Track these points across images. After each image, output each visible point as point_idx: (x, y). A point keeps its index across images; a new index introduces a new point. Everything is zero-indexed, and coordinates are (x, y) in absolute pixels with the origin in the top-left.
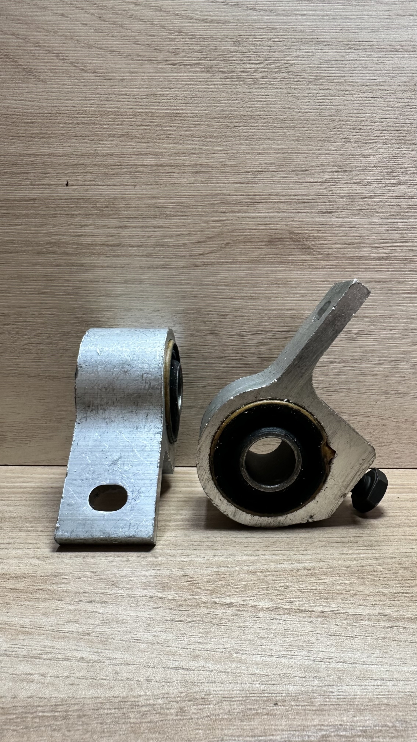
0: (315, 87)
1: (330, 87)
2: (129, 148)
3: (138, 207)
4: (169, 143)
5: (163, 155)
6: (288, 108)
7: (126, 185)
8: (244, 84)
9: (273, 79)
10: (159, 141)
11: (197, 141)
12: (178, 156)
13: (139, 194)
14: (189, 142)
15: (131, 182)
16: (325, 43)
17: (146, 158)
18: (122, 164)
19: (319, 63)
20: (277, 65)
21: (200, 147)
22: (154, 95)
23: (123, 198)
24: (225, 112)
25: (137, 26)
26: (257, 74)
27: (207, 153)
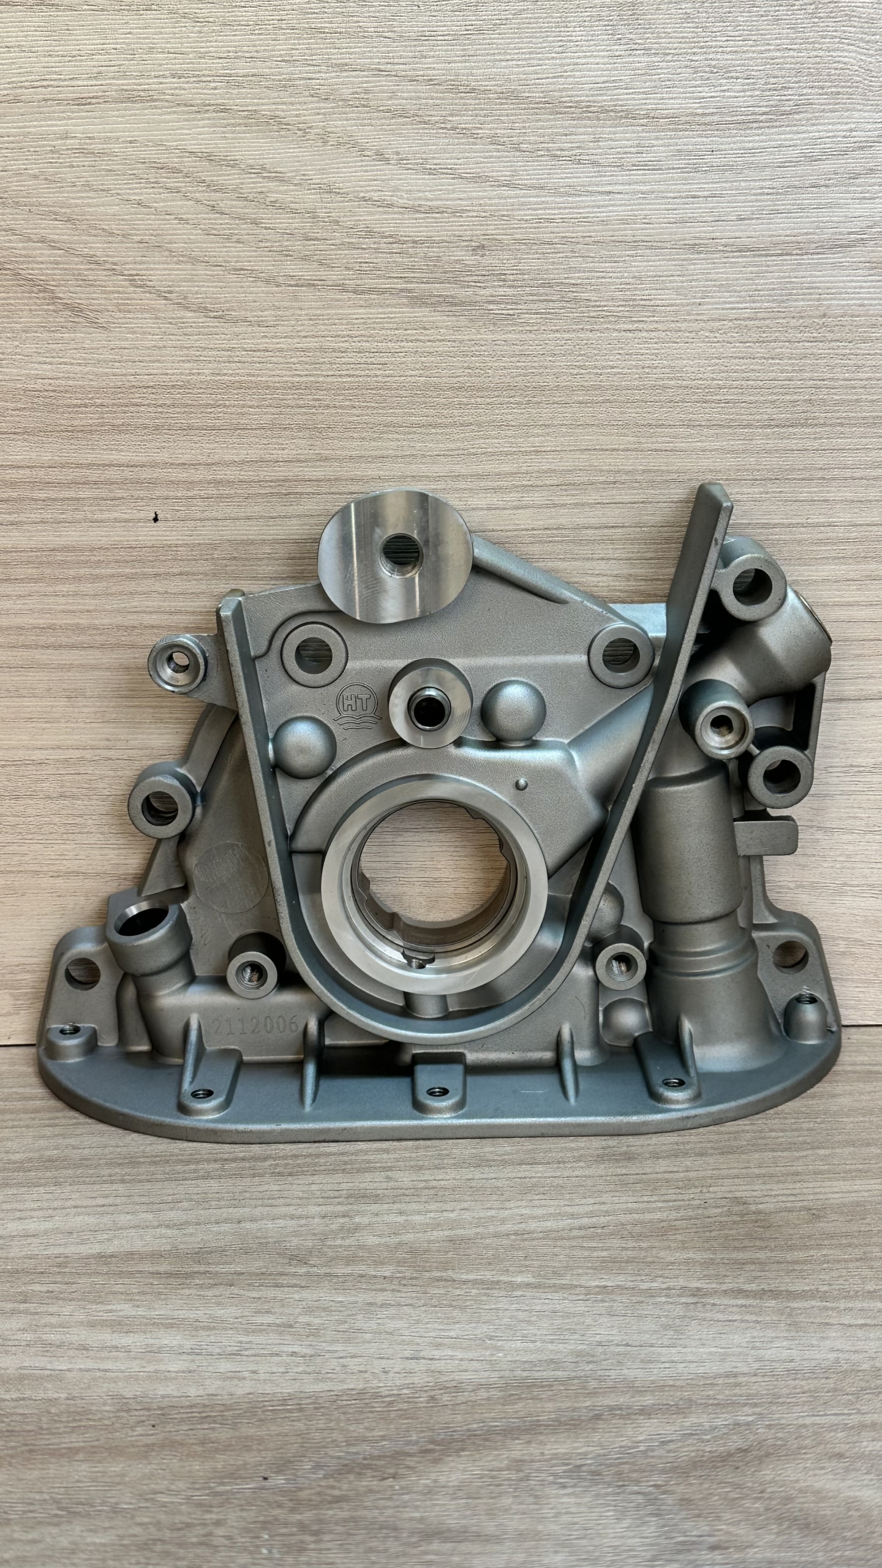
0: (630, 327)
1: (660, 326)
2: (275, 449)
5: (341, 461)
6: (579, 367)
7: (270, 518)
8: (495, 324)
9: (549, 313)
10: (332, 435)
11: (405, 434)
12: (370, 462)
14: (389, 435)
15: (280, 511)
16: (650, 244)
17: (306, 467)
18: (262, 478)
19: (638, 282)
20: (558, 288)
21: (411, 444)
22: (321, 349)
23: (263, 541)
24: (457, 379)
25: (283, 221)
26: (520, 307)
27: (425, 456)
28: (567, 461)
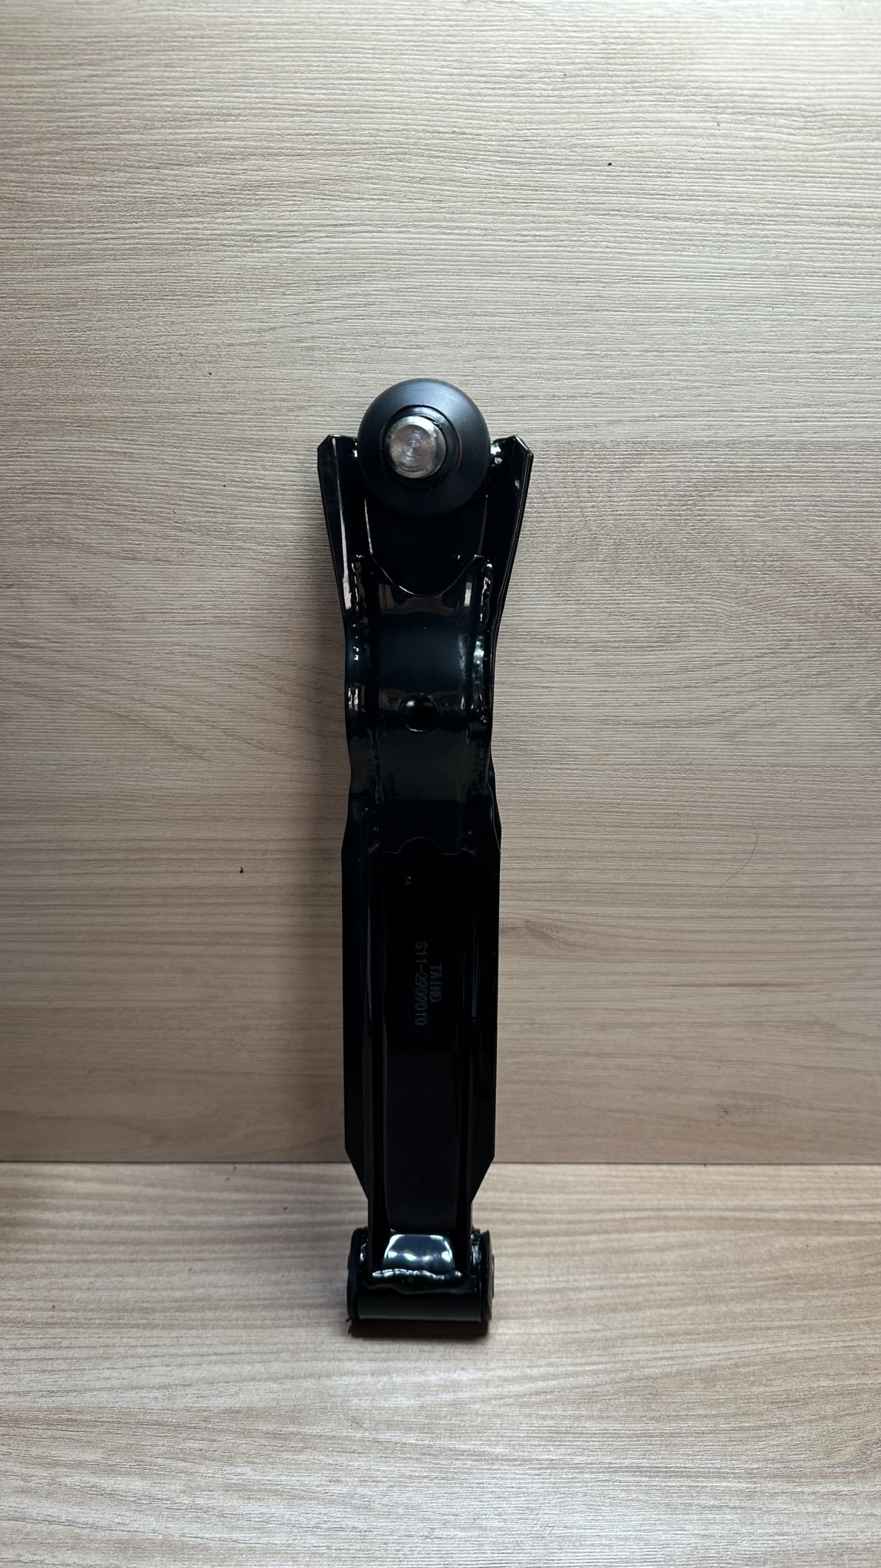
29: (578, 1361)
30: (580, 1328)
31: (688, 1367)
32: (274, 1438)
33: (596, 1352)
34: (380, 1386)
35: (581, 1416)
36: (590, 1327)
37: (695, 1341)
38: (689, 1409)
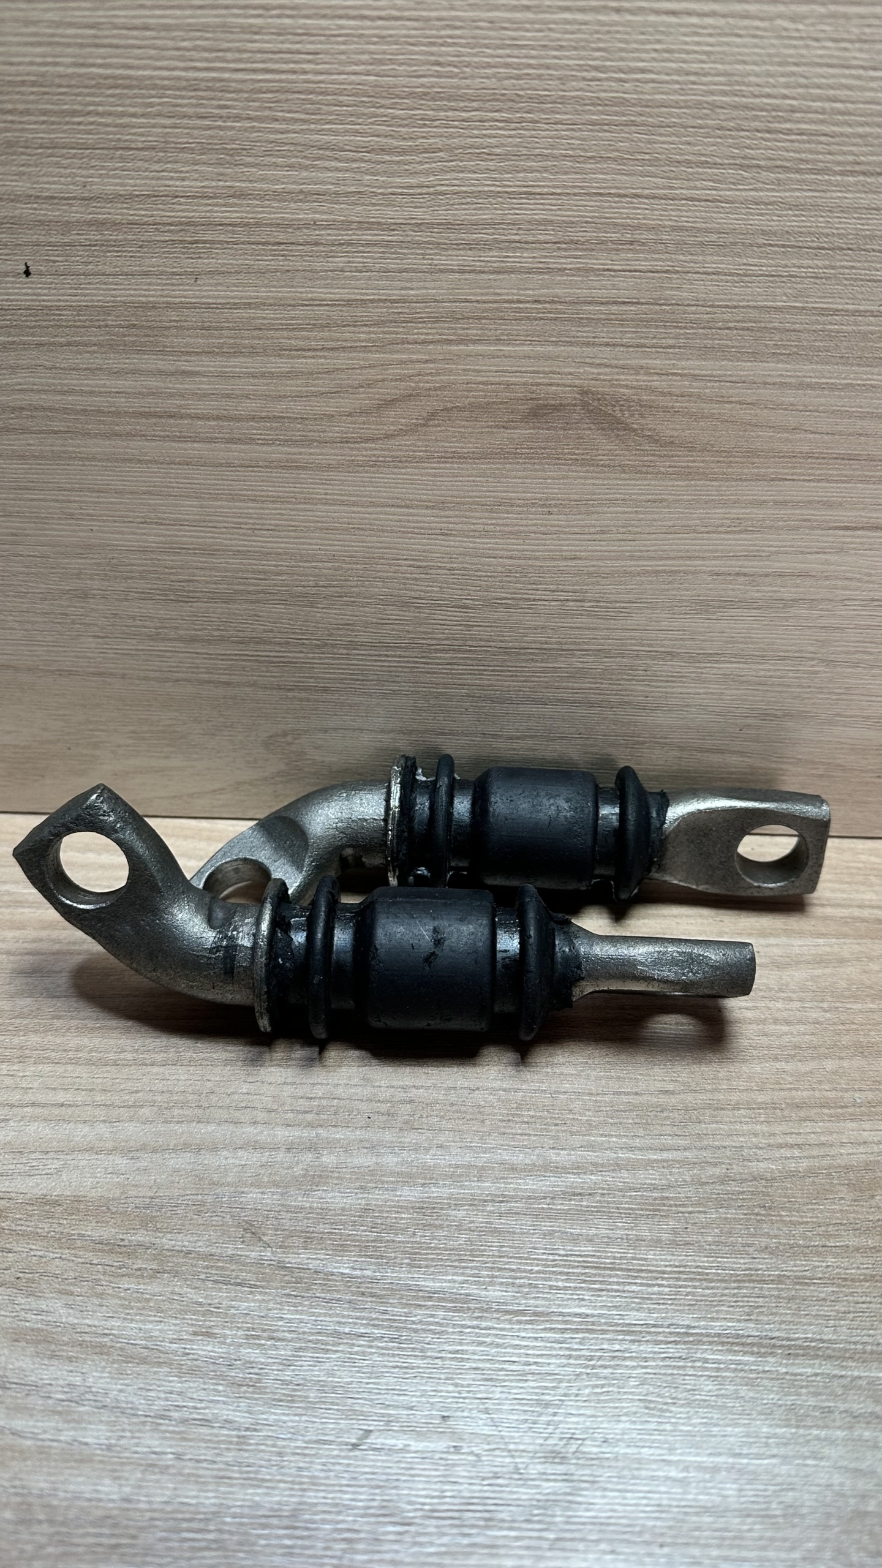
2: (172, 178)
3: (208, 329)
4: (275, 165)
5: (262, 198)
7: (174, 274)
10: (249, 159)
11: (347, 160)
12: (301, 201)
13: (208, 297)
14: (327, 164)
15: (188, 265)
17: (216, 205)
18: (158, 220)
21: (358, 177)
23: (169, 306)
27: (375, 194)
28: (569, 210)
29: (637, 1142)
30: (642, 1086)
31: (826, 1162)
32: (111, 1251)
33: (668, 1130)
34: (298, 1171)
35: (639, 1239)
36: (659, 1085)
37: (838, 1118)
38: (828, 1236)
